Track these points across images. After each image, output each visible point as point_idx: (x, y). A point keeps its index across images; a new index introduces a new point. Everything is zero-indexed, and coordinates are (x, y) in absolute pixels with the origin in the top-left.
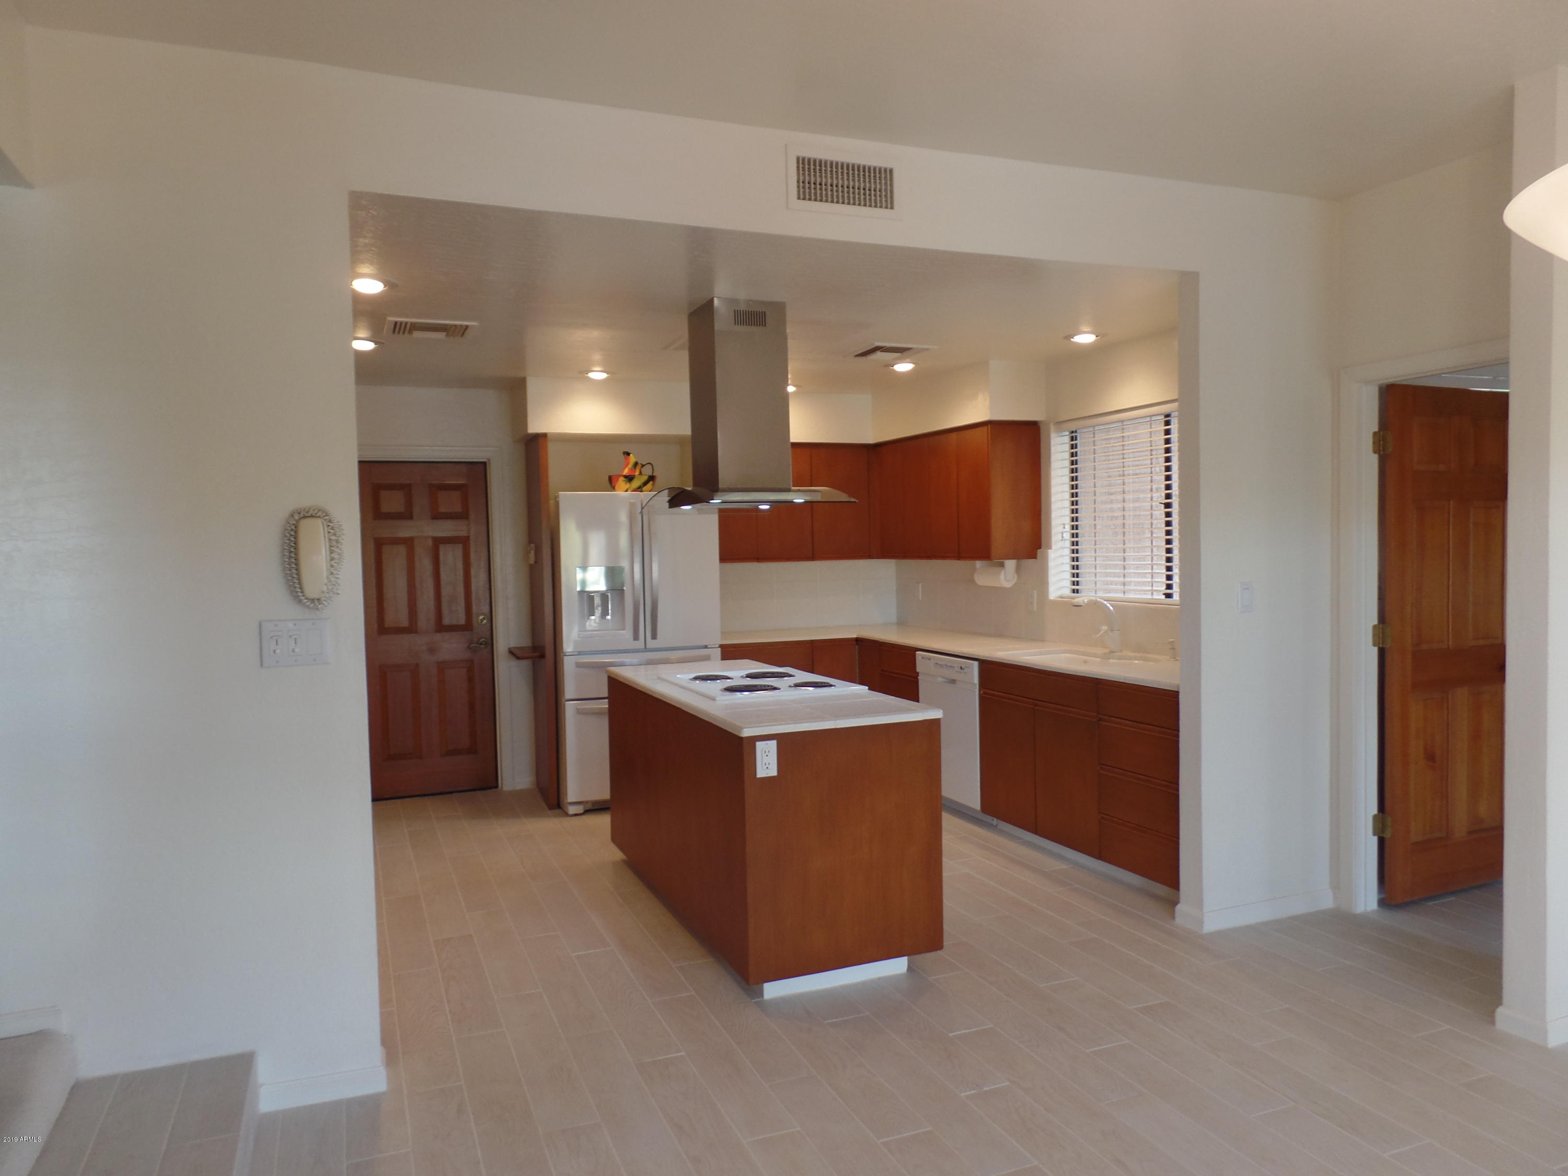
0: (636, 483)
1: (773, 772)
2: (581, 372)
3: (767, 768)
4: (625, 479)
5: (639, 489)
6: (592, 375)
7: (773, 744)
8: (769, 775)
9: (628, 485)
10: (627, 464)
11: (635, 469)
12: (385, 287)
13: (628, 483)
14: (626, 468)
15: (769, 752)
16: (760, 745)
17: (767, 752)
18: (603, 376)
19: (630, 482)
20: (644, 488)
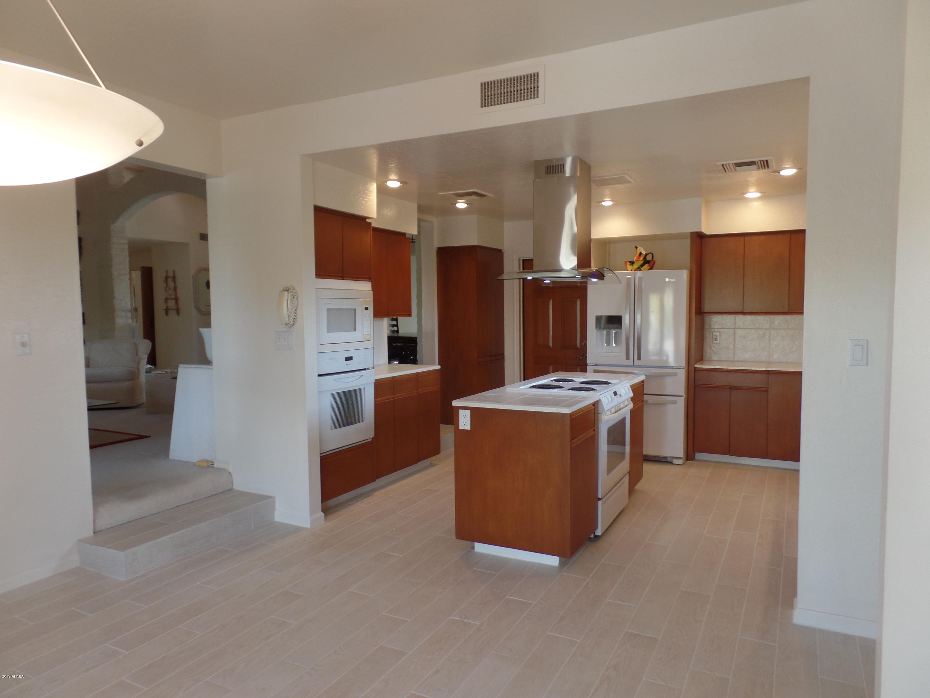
0: (636, 266)
1: (468, 427)
2: (598, 202)
3: (464, 424)
4: (630, 263)
5: (639, 269)
6: (604, 204)
7: (468, 412)
8: (466, 429)
9: (631, 267)
10: (636, 254)
11: (640, 257)
12: (401, 184)
13: (631, 266)
14: (635, 257)
15: (465, 416)
16: (461, 412)
17: (464, 416)
18: (611, 203)
19: (632, 265)
20: (642, 268)
